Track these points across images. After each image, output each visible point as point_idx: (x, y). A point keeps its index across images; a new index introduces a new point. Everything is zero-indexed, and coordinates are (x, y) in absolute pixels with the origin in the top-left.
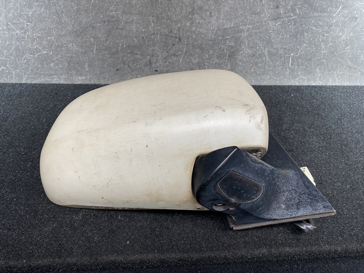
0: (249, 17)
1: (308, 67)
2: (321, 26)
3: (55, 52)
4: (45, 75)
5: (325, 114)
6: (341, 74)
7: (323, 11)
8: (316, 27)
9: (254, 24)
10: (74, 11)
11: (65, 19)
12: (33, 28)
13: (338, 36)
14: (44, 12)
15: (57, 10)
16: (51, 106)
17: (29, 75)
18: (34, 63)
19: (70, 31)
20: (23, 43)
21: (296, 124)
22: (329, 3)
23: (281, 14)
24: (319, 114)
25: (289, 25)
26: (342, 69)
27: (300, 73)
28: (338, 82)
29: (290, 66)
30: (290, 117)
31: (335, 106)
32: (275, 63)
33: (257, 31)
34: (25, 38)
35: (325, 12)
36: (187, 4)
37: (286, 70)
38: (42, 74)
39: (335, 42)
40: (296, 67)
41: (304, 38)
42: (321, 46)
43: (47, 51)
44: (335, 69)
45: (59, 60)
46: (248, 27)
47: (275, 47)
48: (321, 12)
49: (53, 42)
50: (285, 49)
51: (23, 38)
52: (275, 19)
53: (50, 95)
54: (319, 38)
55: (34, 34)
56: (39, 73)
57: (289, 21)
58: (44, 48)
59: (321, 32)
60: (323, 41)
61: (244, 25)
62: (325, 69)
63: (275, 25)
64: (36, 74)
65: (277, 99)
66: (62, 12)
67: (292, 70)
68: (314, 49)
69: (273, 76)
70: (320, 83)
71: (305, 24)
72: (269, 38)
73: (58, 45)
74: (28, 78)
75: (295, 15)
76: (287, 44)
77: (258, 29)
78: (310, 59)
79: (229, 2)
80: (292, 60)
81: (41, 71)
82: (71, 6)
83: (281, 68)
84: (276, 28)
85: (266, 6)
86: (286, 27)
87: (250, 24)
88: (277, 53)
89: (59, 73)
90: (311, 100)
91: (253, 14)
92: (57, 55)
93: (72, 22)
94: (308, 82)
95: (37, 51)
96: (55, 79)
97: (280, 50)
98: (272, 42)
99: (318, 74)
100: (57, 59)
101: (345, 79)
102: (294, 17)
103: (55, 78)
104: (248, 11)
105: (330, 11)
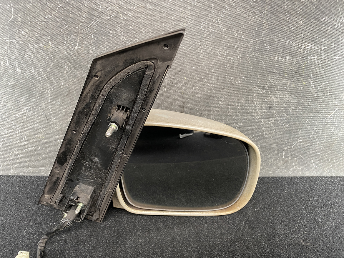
0: (240, 116)
1: (302, 159)
2: (315, 125)
3: (43, 148)
4: (33, 167)
5: (322, 219)
6: (337, 165)
7: (318, 112)
8: (310, 125)
9: (246, 121)
10: (62, 114)
11: (53, 120)
12: (21, 128)
13: (333, 133)
14: (32, 114)
15: (45, 113)
16: (34, 208)
17: (17, 167)
18: (22, 157)
19: (58, 130)
20: (11, 140)
21: (290, 234)
22: (324, 106)
23: (274, 114)
24: (315, 220)
25: (283, 123)
26: (338, 161)
27: (294, 164)
28: (334, 172)
29: (283, 158)
30: (284, 224)
31: (332, 207)
32: (267, 155)
33: (249, 127)
34: (13, 136)
35: (320, 113)
36: (177, 106)
37: (280, 162)
38: (30, 166)
39: (331, 138)
40: (290, 159)
41: (298, 134)
42: (316, 142)
43: (35, 147)
44: (330, 161)
45: (47, 155)
46: (239, 125)
47: (268, 142)
48: (316, 113)
49: (41, 140)
50: (278, 143)
51: (11, 136)
52: (268, 118)
53: (36, 193)
54: (314, 135)
55: (22, 133)
56: (26, 166)
57: (282, 120)
58: (32, 145)
59: (316, 130)
60: (317, 137)
61: (235, 123)
62: (320, 160)
63: (268, 123)
64: (23, 166)
65: (270, 197)
66: (51, 114)
67: (286, 162)
68: (309, 144)
69: (266, 167)
70: (315, 172)
71: (299, 123)
72: (262, 134)
73: (47, 142)
74: (16, 170)
75: (288, 115)
76: (280, 139)
77: (250, 126)
78: (304, 153)
79: (220, 104)
80: (285, 152)
81: (29, 164)
82: (59, 110)
83: (274, 160)
84: (268, 126)
85: (259, 107)
86: (279, 125)
87: (241, 122)
88: (270, 147)
89: (47, 165)
90: (306, 198)
91: (245, 114)
92: (45, 150)
93: (60, 123)
94: (302, 172)
95: (25, 147)
96: (43, 171)
97: (273, 144)
98: (265, 137)
99: (313, 165)
100: (45, 154)
101: (341, 169)
102: (288, 117)
103: (43, 169)
104: (239, 111)
105: (325, 112)
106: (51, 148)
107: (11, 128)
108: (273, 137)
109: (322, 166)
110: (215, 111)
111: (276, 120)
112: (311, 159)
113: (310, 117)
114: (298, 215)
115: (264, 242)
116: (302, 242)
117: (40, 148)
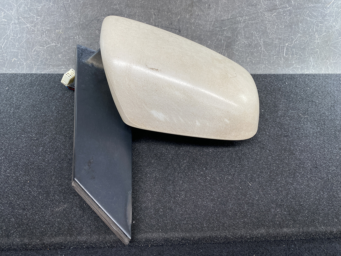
106: (70, 44)
107: (33, 22)
108: (275, 32)
109: (319, 63)
110: (222, 3)
111: (279, 12)
112: (310, 56)
113: (310, 7)
114: (297, 98)
115: (267, 115)
116: (301, 115)
117: (60, 44)
